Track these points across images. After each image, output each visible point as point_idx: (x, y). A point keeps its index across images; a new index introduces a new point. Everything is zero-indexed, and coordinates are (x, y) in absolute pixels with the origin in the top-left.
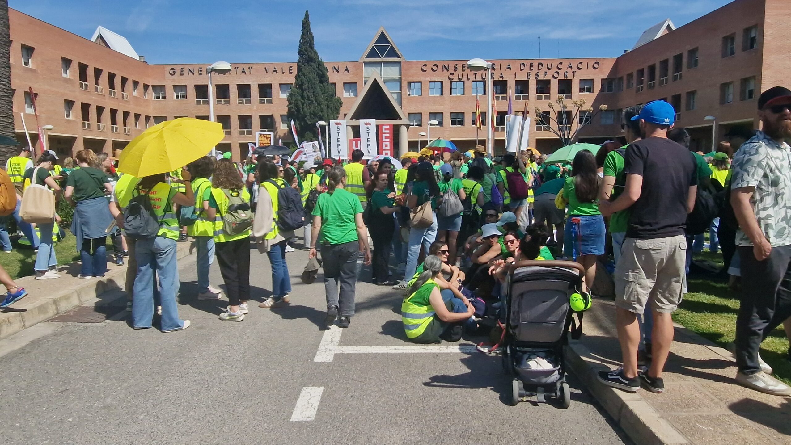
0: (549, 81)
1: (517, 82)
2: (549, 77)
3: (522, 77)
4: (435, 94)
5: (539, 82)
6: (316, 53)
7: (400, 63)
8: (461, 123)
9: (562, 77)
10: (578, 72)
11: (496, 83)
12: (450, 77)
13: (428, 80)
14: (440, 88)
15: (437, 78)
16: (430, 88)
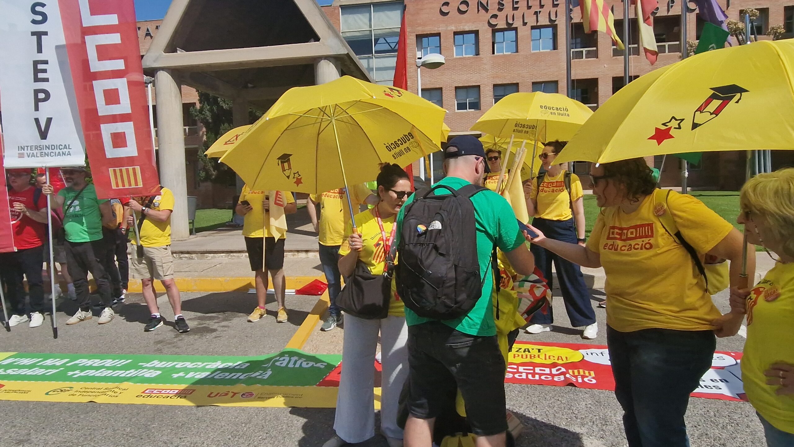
0: (677, 19)
2: (677, 10)
4: (465, 54)
5: (657, 22)
7: (402, 2)
11: (574, 28)
12: (490, 21)
13: (452, 30)
14: (474, 43)
15: (468, 25)
16: (456, 44)
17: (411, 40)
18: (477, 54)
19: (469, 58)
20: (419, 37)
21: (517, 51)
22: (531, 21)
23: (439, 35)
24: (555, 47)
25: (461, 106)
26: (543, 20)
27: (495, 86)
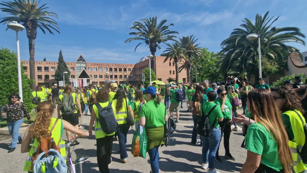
0: (121, 69)
1: (114, 68)
2: (121, 68)
3: (116, 67)
4: (95, 71)
5: (119, 69)
6: (63, 60)
7: (86, 63)
8: (102, 77)
9: (124, 68)
10: (128, 67)
11: (110, 68)
12: (99, 67)
13: (93, 67)
14: (96, 69)
15: (95, 67)
16: (94, 69)
17: (87, 68)
18: (97, 71)
20: (88, 68)
21: (102, 71)
22: (104, 67)
23: (91, 68)
24: (107, 71)
25: (95, 78)
26: (106, 67)
27: (99, 75)
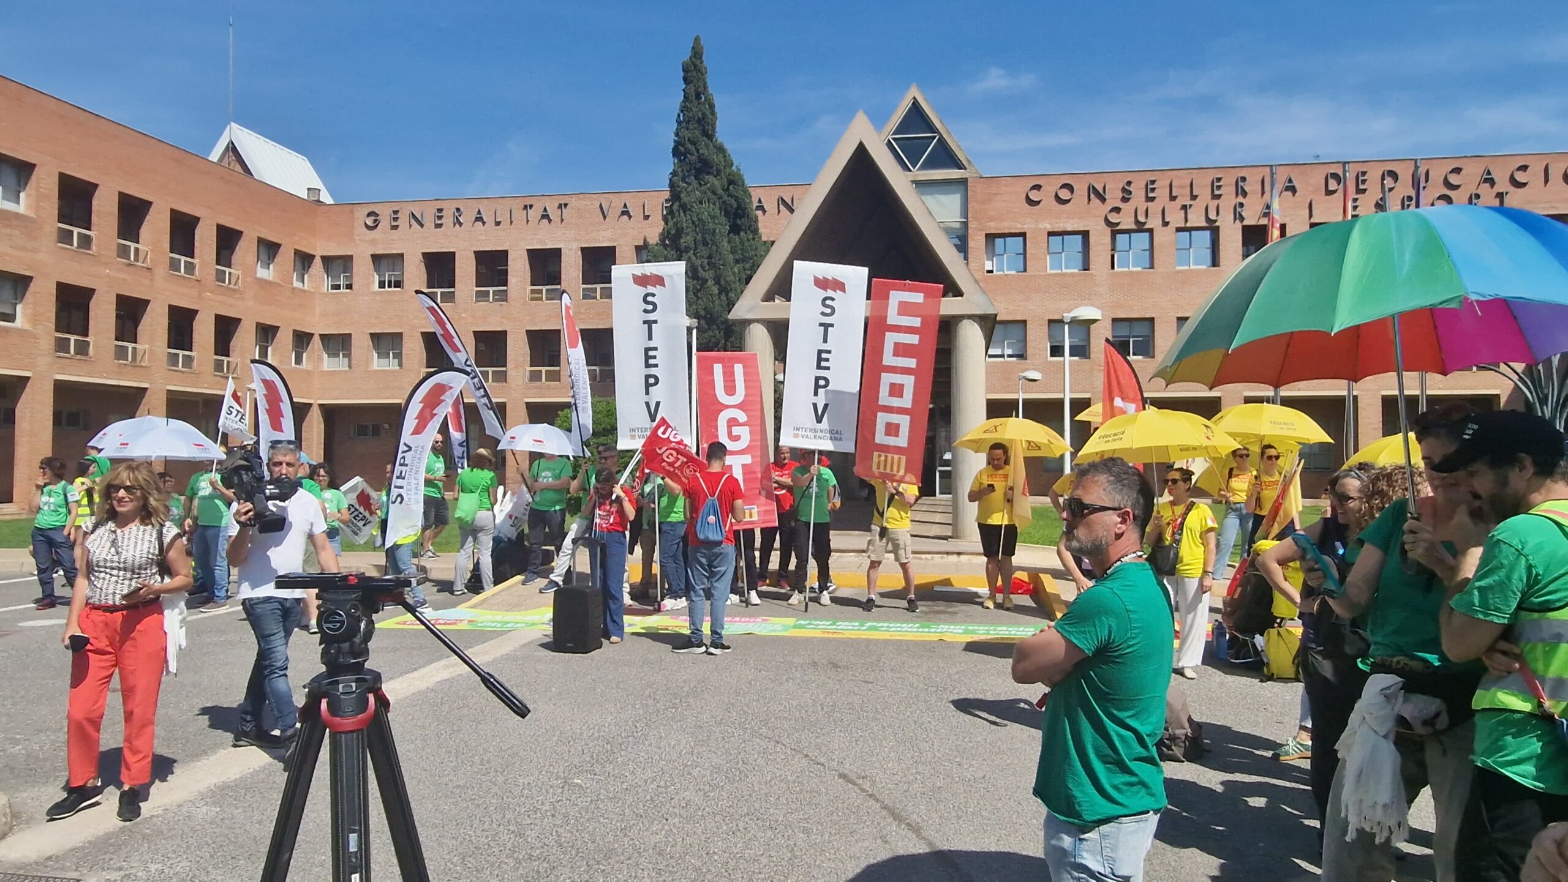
4: (1066, 268)
7: (963, 182)
8: (1145, 348)
10: (1515, 196)
11: (1247, 232)
12: (1110, 218)
13: (1045, 228)
14: (1080, 250)
15: (1072, 221)
16: (1051, 251)
17: (977, 242)
18: (1086, 267)
19: (1073, 275)
20: (990, 238)
21: (1152, 267)
22: (1176, 218)
23: (1023, 235)
24: (1215, 262)
25: (1056, 351)
27: (1114, 320)
